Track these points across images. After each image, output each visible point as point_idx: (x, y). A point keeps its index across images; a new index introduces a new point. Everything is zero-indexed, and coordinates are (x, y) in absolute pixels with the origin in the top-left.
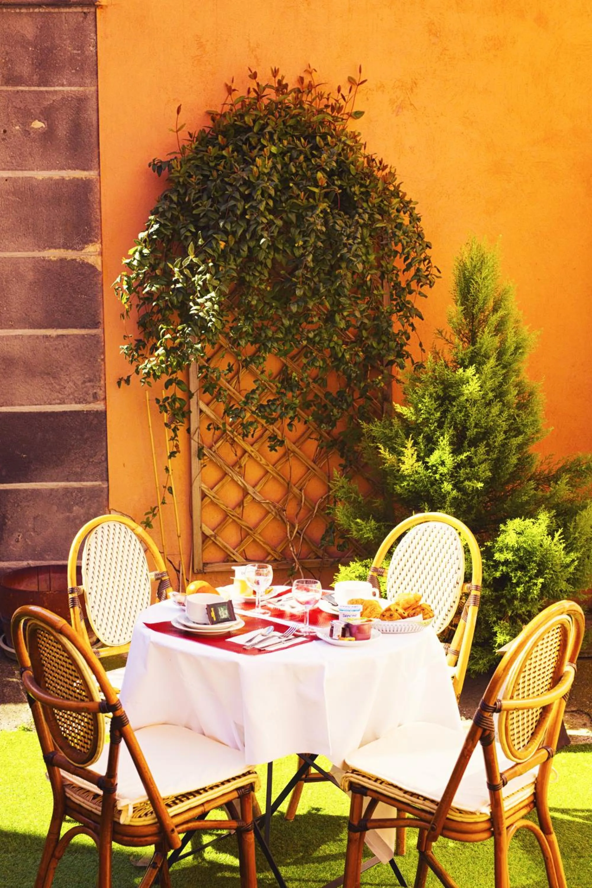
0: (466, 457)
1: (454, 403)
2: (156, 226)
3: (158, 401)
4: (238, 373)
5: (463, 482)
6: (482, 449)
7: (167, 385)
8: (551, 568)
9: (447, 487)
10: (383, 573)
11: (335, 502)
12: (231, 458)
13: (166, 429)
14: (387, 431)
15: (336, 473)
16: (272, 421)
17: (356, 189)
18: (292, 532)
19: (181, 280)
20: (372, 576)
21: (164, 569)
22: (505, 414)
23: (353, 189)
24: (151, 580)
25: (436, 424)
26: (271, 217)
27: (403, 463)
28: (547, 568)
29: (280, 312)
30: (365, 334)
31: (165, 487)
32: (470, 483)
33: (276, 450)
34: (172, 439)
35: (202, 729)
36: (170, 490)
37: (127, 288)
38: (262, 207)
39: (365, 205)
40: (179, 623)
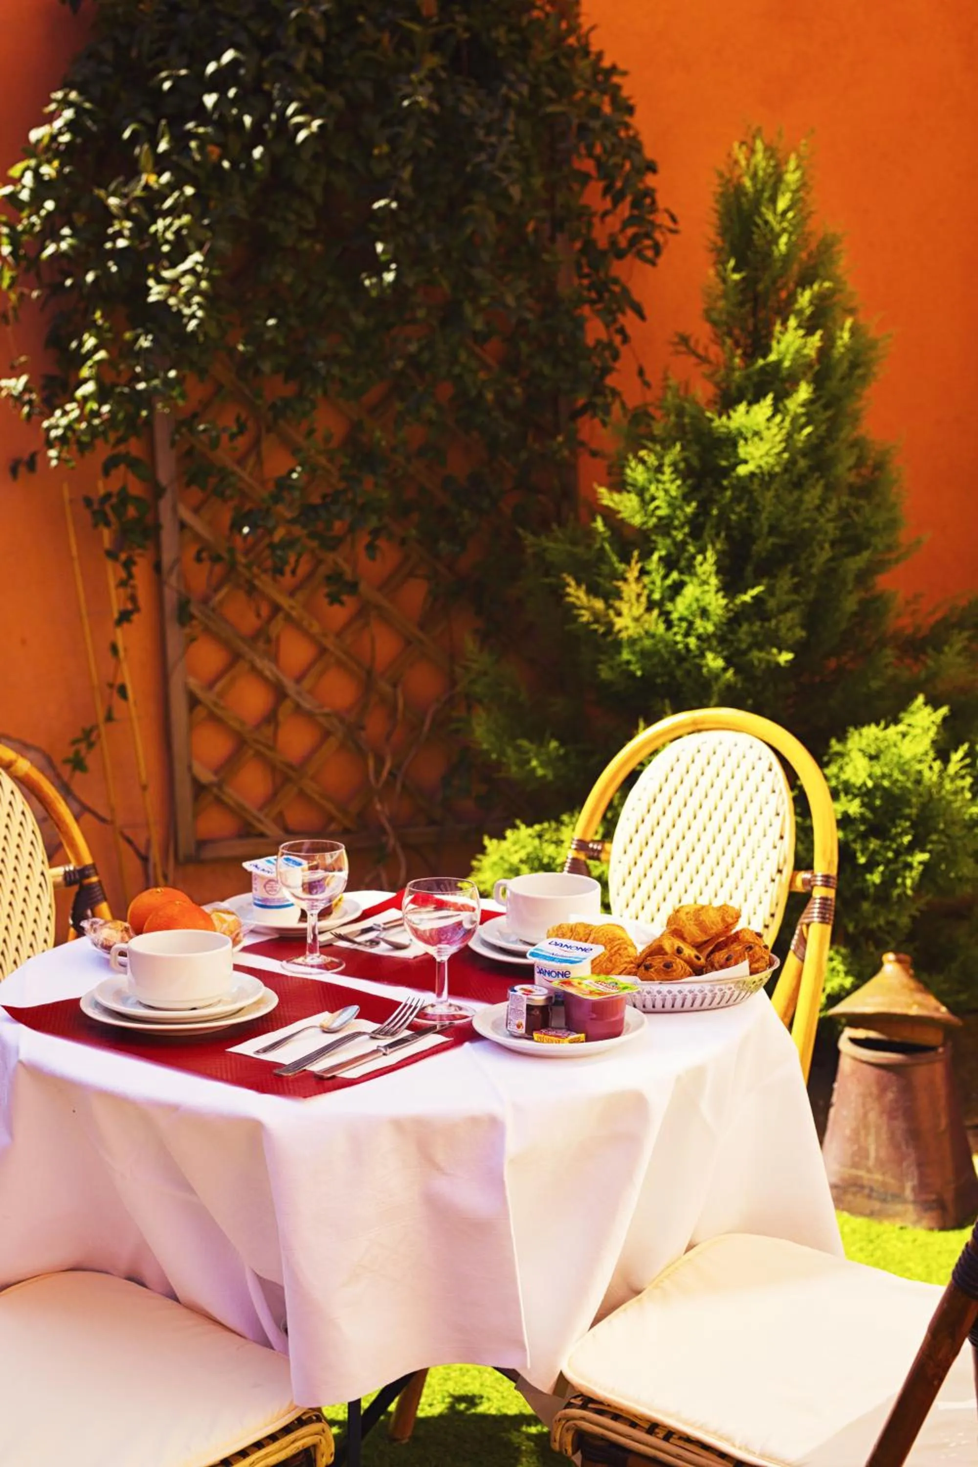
0: (753, 598)
1: (725, 483)
2: (69, 114)
3: (88, 502)
4: (256, 443)
5: (745, 653)
6: (785, 582)
7: (108, 467)
8: (943, 832)
9: (714, 662)
10: (599, 852)
11: (469, 708)
12: (249, 622)
13: (110, 565)
14: (579, 550)
15: (470, 645)
16: (332, 544)
17: (500, 33)
18: (378, 773)
19: (126, 233)
20: (575, 860)
21: (88, 860)
22: (833, 507)
23: (494, 34)
24: (56, 886)
25: (686, 530)
26: (320, 89)
27: (619, 614)
28: (936, 830)
29: (344, 301)
30: (525, 348)
31: (111, 686)
32: (762, 655)
33: (342, 603)
34: (123, 584)
35: (168, 1285)
36: (122, 691)
37: (12, 253)
38: (299, 64)
39: (520, 67)
40: (98, 1005)
